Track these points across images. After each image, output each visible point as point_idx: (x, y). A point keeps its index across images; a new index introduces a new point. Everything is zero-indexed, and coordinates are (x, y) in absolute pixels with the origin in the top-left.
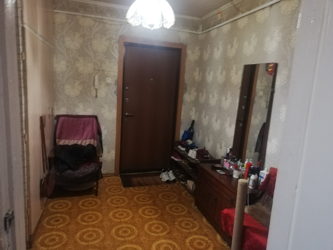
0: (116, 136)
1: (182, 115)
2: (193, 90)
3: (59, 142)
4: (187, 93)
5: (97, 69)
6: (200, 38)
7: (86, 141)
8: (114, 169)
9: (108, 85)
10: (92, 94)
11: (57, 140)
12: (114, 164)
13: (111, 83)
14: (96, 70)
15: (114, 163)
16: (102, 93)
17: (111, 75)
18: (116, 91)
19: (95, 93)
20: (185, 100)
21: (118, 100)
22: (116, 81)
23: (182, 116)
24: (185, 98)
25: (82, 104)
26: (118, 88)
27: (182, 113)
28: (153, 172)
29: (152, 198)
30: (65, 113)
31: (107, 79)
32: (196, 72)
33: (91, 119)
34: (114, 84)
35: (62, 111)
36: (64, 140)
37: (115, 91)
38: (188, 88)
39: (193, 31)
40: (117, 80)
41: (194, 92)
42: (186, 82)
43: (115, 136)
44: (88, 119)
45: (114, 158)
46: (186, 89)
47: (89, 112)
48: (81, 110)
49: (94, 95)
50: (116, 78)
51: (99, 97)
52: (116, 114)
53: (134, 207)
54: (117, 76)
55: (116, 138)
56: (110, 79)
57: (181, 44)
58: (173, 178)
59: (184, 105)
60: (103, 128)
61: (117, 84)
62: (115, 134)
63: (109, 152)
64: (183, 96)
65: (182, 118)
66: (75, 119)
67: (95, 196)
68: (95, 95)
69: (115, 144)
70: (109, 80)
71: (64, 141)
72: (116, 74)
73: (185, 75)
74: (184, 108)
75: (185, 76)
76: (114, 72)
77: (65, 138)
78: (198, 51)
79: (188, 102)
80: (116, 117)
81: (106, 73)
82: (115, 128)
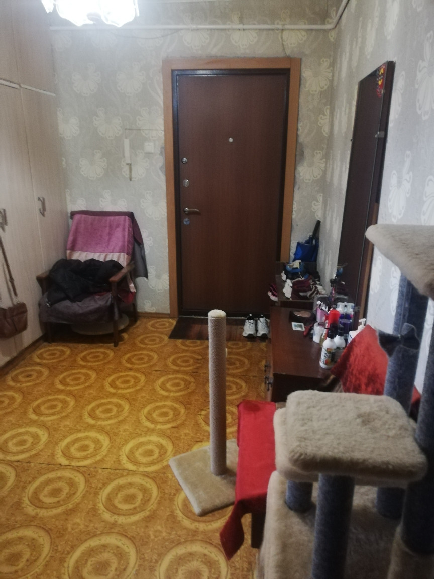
0: (169, 249)
1: (294, 209)
2: (319, 155)
3: (71, 255)
4: (305, 164)
5: (128, 127)
6: (332, 40)
7: (113, 255)
8: (169, 306)
9: (148, 155)
10: (124, 174)
11: (68, 252)
12: (168, 298)
13: (153, 151)
14: (126, 129)
15: (168, 295)
16: (139, 171)
17: (152, 137)
18: (163, 165)
19: (128, 172)
20: (301, 178)
21: (167, 182)
22: (162, 148)
23: (294, 212)
24: (301, 174)
25: (108, 192)
26: (166, 159)
27: (295, 206)
28: (240, 318)
29: (199, 362)
30: (84, 208)
31: (146, 144)
32: (325, 117)
33: (122, 217)
34: (159, 152)
35: (81, 205)
36: (80, 252)
37: (161, 167)
38: (307, 152)
39: (316, 24)
40: (163, 146)
41: (321, 159)
42: (301, 139)
43: (167, 250)
44: (117, 217)
45: (168, 287)
46: (302, 154)
47: (121, 207)
48: (108, 203)
49: (126, 174)
50: (162, 141)
51: (135, 178)
52: (165, 210)
53: (156, 373)
54: (163, 138)
55: (169, 253)
56: (152, 144)
57: (289, 59)
58: (262, 330)
59: (299, 189)
60: (144, 234)
61: (164, 153)
62: (167, 245)
63: (158, 277)
64: (295, 169)
65: (294, 216)
66: (97, 217)
67: (113, 347)
68: (128, 176)
69: (167, 263)
70: (150, 147)
71: (80, 254)
72: (162, 134)
73: (300, 125)
74: (298, 196)
75: (300, 128)
76: (157, 130)
77: (82, 250)
78: (328, 68)
79: (308, 181)
80: (166, 214)
81: (144, 134)
82: (166, 235)
